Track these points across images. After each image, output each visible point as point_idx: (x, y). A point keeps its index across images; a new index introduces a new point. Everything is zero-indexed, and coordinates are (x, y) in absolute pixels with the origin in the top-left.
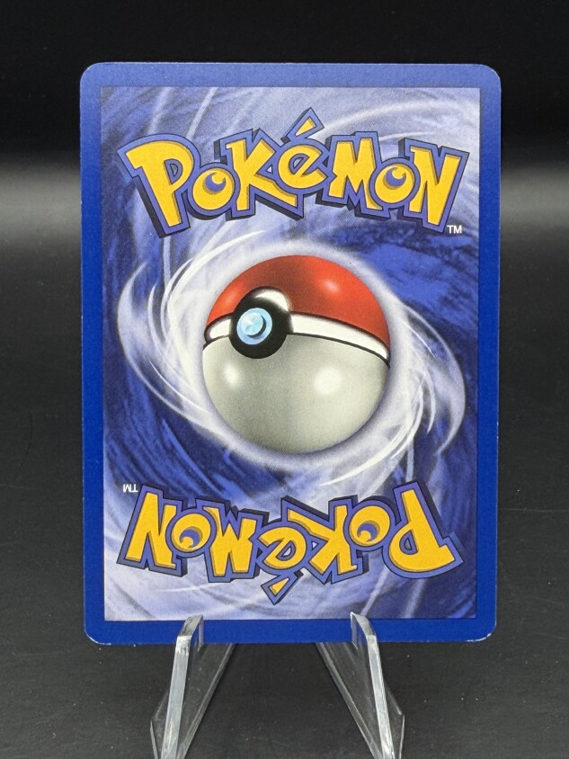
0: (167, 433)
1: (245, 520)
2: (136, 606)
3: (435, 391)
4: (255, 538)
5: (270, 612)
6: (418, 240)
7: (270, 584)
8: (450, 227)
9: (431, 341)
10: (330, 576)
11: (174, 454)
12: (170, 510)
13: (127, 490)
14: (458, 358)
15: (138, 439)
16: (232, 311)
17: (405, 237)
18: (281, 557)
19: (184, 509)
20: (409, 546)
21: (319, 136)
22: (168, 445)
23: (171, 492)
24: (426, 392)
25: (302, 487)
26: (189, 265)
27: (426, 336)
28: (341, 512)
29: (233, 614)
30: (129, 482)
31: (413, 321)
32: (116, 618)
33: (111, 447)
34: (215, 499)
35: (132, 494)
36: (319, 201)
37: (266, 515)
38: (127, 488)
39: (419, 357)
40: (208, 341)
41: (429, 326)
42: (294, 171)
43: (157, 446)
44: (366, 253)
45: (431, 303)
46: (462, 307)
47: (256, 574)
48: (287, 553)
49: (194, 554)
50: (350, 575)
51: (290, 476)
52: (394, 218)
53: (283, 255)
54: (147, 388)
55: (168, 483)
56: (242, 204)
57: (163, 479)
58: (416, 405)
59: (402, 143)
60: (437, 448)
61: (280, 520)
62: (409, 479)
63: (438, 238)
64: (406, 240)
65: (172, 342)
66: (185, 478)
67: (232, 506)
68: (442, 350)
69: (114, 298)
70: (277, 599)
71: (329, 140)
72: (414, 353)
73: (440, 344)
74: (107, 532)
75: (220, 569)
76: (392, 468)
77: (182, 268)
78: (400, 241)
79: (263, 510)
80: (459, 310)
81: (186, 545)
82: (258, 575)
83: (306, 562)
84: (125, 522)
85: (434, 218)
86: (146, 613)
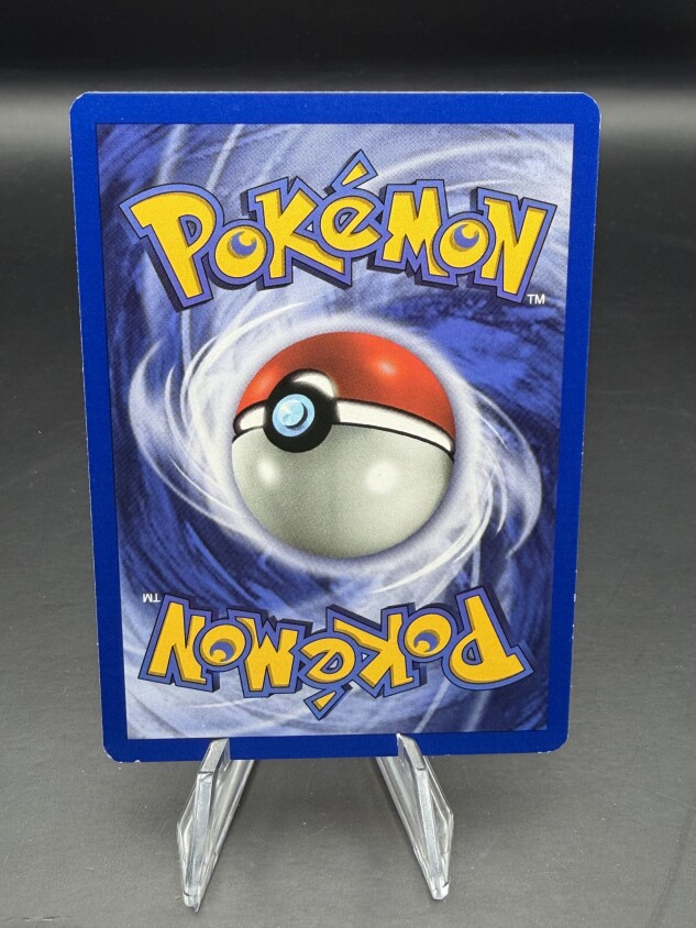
0: (191, 537)
1: (285, 632)
2: (162, 723)
3: (507, 487)
4: (296, 651)
5: (314, 727)
6: (491, 313)
7: (313, 699)
8: (531, 296)
9: (504, 430)
10: (383, 689)
11: (202, 562)
12: (198, 622)
13: (148, 600)
14: (535, 450)
15: (158, 544)
16: (266, 398)
17: (476, 308)
18: (327, 669)
19: (214, 620)
20: (473, 656)
21: (371, 186)
22: (195, 551)
23: (198, 601)
24: (496, 488)
25: (351, 594)
26: (212, 345)
27: (498, 426)
28: (396, 621)
29: (272, 729)
30: (149, 591)
31: (483, 407)
32: (140, 736)
33: (126, 552)
34: (249, 609)
35: (152, 604)
36: (371, 266)
37: (308, 626)
38: (147, 597)
39: (489, 449)
40: (238, 432)
41: (502, 414)
42: (340, 229)
43: (180, 552)
44: (428, 328)
45: (504, 387)
46: (541, 390)
47: (298, 688)
48: (333, 666)
49: (228, 668)
50: (404, 688)
51: (337, 582)
52: (463, 286)
53: (330, 331)
54: (166, 487)
55: (193, 591)
56: (276, 270)
57: (188, 588)
58: (484, 504)
59: (474, 193)
60: (507, 551)
61: (325, 631)
62: (474, 584)
63: (516, 310)
64: (476, 313)
65: (196, 435)
66: (214, 587)
67: (270, 616)
68: (516, 440)
69: (123, 383)
70: (324, 713)
71: (384, 191)
72: (483, 445)
73: (513, 433)
74: (126, 646)
75: (257, 683)
76: (455, 573)
77: (205, 347)
78: (470, 314)
79: (306, 620)
80: (536, 394)
81: (218, 657)
82: (301, 688)
83: (356, 675)
84: (146, 633)
85: (511, 285)
86: (174, 730)
